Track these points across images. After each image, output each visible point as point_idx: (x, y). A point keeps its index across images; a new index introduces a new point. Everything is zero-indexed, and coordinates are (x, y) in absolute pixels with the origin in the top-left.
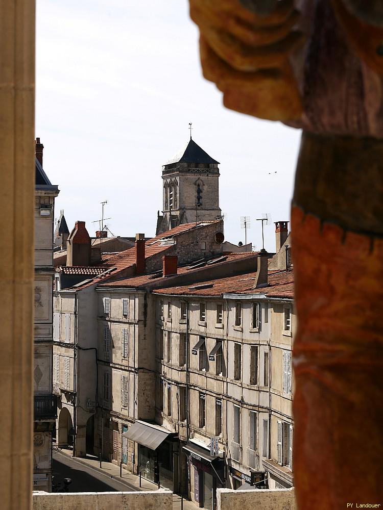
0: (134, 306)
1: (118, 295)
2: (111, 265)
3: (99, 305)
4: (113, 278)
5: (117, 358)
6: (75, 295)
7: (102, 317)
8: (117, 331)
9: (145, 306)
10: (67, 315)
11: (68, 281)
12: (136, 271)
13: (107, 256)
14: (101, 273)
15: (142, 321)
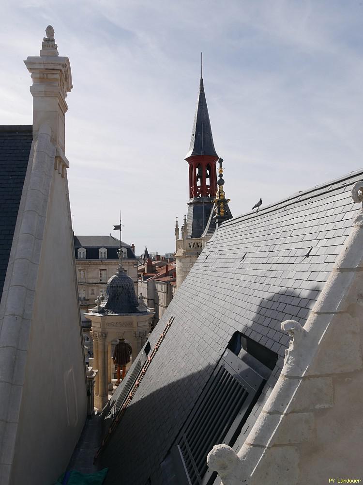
0: (164, 287)
1: (160, 283)
2: (158, 272)
3: (155, 286)
4: (159, 277)
5: (160, 303)
6: (147, 283)
7: (156, 290)
8: (160, 294)
9: (168, 287)
10: (145, 289)
11: (145, 278)
12: (166, 275)
13: (158, 268)
14: (155, 275)
15: (167, 292)
